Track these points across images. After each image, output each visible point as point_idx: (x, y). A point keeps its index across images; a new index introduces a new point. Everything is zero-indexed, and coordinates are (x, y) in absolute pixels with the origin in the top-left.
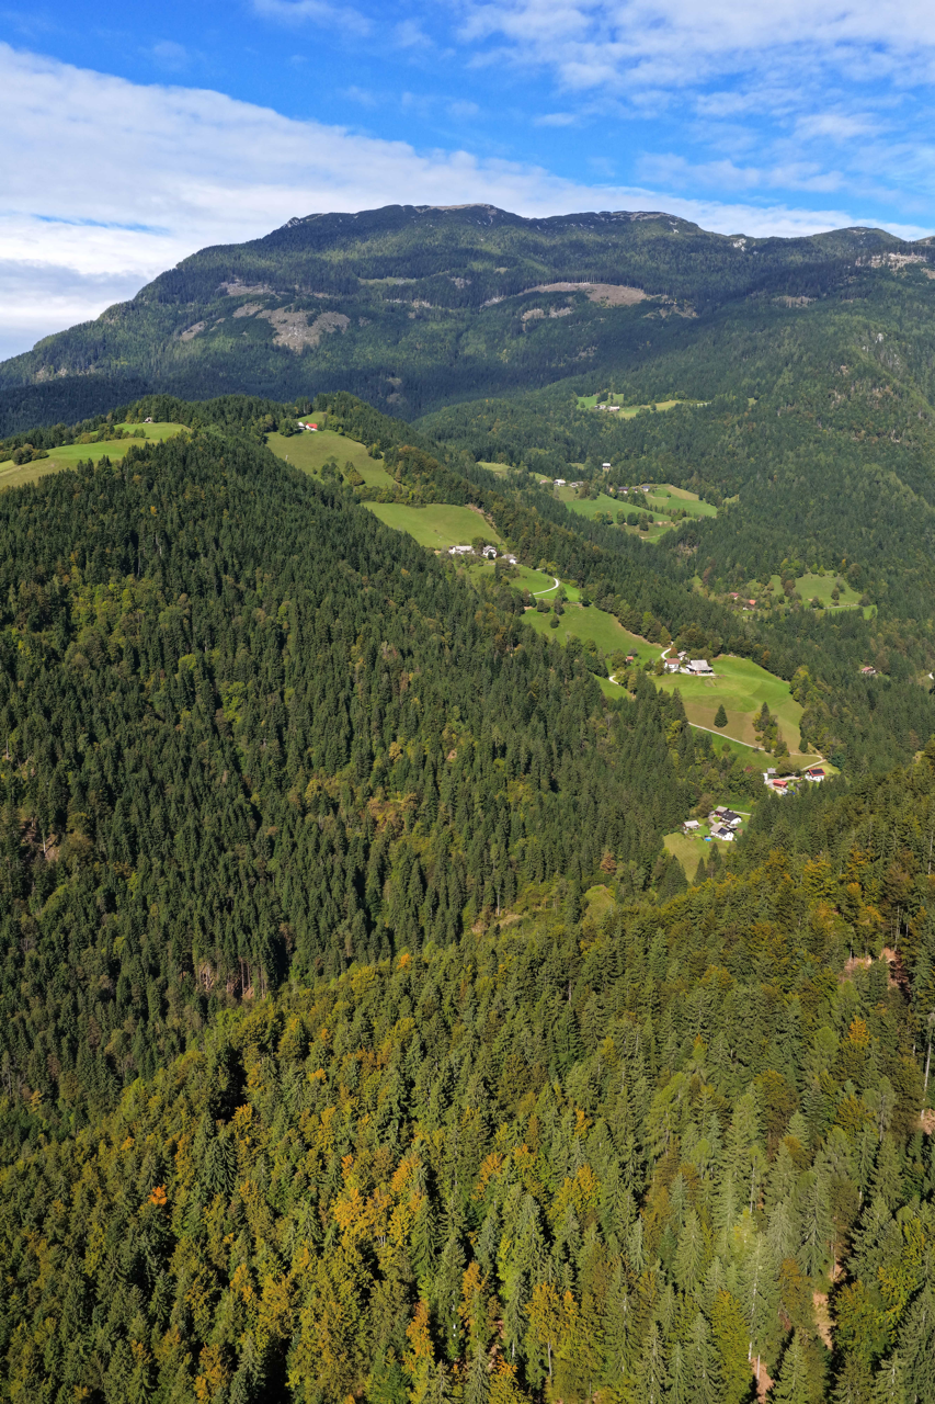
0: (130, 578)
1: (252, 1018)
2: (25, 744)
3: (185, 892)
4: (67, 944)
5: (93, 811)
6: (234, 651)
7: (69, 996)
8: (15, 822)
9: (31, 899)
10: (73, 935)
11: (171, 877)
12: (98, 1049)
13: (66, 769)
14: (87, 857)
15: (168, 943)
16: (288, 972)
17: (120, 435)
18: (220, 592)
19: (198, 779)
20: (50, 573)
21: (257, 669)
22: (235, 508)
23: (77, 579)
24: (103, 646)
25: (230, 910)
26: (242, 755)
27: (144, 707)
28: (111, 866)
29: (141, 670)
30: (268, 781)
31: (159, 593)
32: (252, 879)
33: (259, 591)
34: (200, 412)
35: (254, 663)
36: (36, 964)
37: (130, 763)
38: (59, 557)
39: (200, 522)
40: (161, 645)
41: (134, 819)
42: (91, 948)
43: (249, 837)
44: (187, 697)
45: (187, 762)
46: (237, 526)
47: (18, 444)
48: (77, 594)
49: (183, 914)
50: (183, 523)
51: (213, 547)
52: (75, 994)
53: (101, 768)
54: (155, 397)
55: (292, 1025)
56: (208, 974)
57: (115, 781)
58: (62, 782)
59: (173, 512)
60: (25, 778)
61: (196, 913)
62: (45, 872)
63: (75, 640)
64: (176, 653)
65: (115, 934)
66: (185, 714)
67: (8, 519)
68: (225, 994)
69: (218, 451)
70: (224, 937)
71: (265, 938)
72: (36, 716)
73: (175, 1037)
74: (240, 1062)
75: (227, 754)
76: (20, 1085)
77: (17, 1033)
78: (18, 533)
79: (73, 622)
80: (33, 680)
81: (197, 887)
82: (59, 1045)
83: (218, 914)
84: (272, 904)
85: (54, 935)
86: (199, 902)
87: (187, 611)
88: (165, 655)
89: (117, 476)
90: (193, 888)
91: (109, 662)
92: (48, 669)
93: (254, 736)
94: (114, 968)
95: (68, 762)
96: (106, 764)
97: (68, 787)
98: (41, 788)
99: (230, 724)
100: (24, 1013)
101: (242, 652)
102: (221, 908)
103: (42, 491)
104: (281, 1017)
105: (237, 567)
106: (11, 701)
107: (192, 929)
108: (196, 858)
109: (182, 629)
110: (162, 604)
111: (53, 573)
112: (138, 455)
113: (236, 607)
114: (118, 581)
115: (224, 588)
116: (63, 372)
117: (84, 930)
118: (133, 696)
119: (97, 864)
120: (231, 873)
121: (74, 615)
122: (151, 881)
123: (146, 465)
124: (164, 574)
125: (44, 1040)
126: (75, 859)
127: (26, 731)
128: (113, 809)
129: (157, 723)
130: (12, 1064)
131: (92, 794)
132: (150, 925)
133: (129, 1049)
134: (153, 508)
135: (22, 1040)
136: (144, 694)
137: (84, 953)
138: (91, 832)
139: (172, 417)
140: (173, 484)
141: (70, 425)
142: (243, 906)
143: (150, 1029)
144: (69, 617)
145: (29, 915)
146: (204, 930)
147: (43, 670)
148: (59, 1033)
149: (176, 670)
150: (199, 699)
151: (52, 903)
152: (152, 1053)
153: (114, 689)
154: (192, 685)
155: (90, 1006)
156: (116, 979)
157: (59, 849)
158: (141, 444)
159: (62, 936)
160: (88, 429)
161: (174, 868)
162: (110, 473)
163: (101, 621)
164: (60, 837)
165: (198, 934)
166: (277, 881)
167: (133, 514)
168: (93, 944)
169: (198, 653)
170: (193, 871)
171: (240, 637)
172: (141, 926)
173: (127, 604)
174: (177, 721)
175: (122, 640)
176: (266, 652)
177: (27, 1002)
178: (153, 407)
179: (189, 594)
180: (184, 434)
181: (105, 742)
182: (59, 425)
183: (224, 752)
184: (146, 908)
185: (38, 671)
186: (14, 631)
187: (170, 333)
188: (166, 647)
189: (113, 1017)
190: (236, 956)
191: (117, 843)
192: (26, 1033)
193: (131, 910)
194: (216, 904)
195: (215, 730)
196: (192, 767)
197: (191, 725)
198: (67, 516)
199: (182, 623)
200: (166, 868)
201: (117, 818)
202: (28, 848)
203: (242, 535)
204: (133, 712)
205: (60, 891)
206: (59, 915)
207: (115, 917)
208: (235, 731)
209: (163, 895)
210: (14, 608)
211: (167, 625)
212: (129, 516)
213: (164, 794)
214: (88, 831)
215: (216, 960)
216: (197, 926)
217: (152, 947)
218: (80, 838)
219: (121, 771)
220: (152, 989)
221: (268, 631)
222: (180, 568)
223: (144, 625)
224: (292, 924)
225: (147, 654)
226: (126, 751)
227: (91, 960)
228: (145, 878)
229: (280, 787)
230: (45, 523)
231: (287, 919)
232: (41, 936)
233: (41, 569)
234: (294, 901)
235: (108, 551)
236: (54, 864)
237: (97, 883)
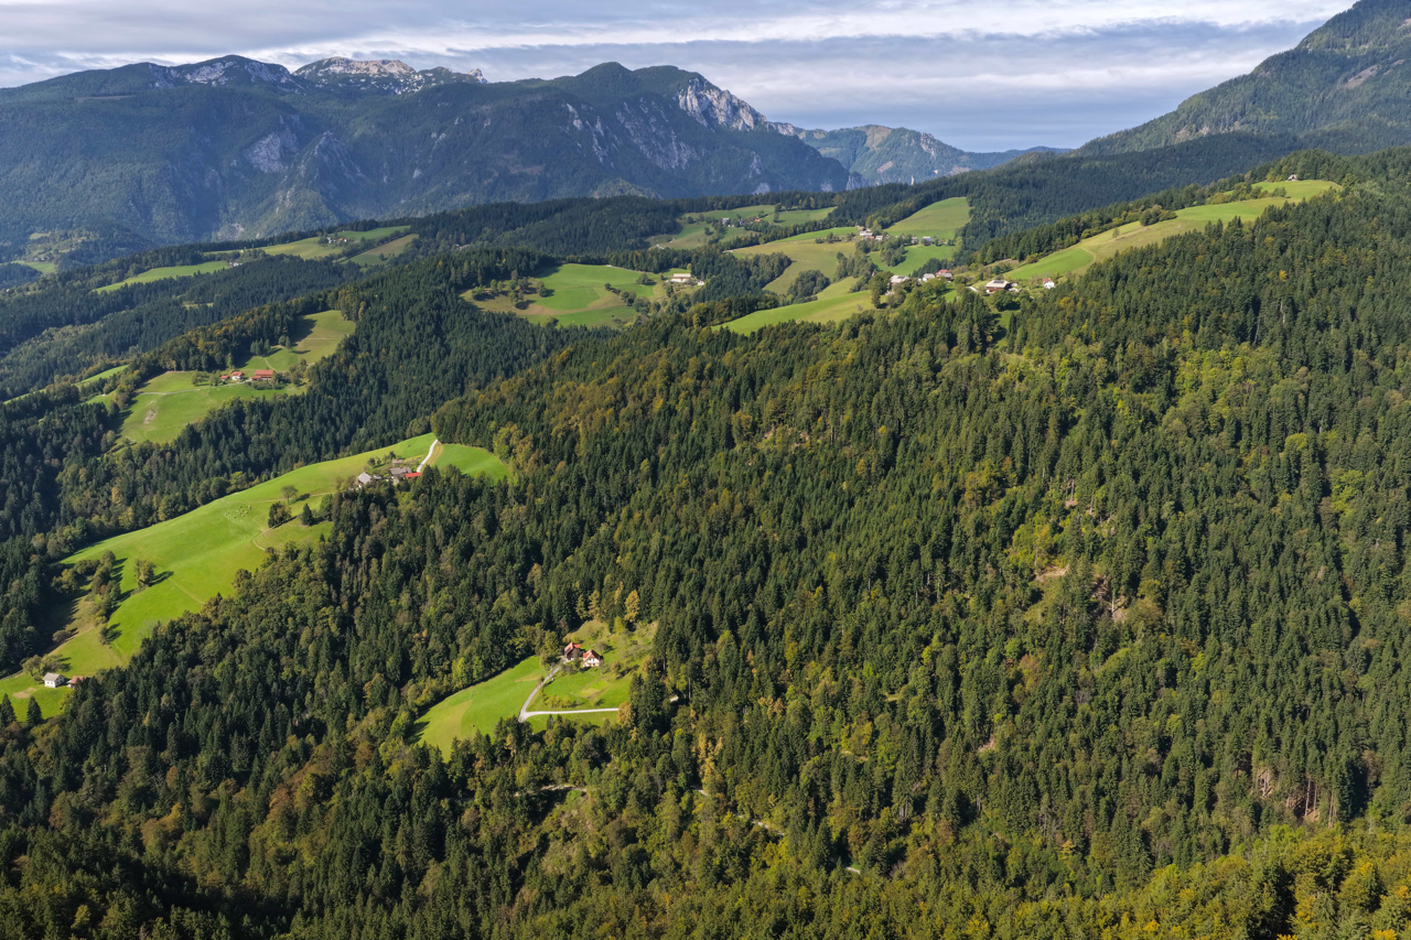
0: (1245, 346)
1: (1313, 845)
2: (1109, 502)
3: (1254, 687)
4: (1120, 707)
5: (1167, 581)
6: (1356, 436)
7: (1115, 759)
8: (1088, 576)
9: (1092, 654)
10: (1127, 700)
11: (1241, 667)
12: (1135, 820)
13: (1146, 533)
14: (1154, 626)
15: (1227, 735)
16: (1365, 807)
17: (1257, 195)
18: (1348, 368)
19: (1289, 569)
20: (1161, 335)
21: (1380, 460)
22: (1383, 275)
23: (1188, 344)
24: (1204, 415)
25: (1304, 718)
26: (1346, 552)
27: (1238, 483)
28: (1177, 641)
29: (1242, 444)
30: (1374, 586)
31: (1276, 364)
32: (1337, 693)
33: (1398, 371)
34: (1356, 168)
35: (1379, 452)
36: (1088, 719)
37: (1214, 539)
38: (1172, 320)
39: (1336, 290)
40: (1269, 419)
41: (1209, 598)
42: (1143, 718)
43: (1340, 644)
44: (1290, 479)
45: (1278, 549)
46: (1383, 295)
47: (1148, 205)
48: (1184, 359)
49: (1248, 710)
50: (1315, 290)
51: (1349, 318)
52: (1120, 759)
53: (1183, 539)
54: (1304, 152)
55: (1362, 869)
56: (1267, 780)
57: (1196, 555)
58: (1140, 546)
59: (1305, 278)
60: (1105, 535)
61: (1263, 711)
62: (1110, 633)
63: (1176, 405)
64: (1285, 430)
65: (1170, 711)
66: (1284, 497)
67: (1126, 279)
68: (1283, 808)
69: (1372, 210)
70: (1292, 746)
71: (1343, 760)
72: (1125, 477)
73: (1219, 835)
74: (1291, 888)
75: (1328, 548)
76: (1054, 830)
77: (1059, 779)
78: (1135, 294)
79: (1176, 386)
80: (1127, 441)
81: (1269, 685)
82: (1097, 803)
83: (1289, 719)
84: (1358, 726)
85: (1108, 695)
86: (1269, 701)
87: (1304, 386)
88: (1271, 429)
89: (1247, 238)
90: (1264, 685)
91: (1208, 431)
92: (1143, 431)
93: (1365, 534)
94: (1164, 745)
95: (1149, 527)
96: (1188, 535)
97: (1145, 552)
98: (1119, 548)
99: (1337, 516)
100: (1069, 762)
101: (1365, 436)
102: (1294, 714)
103: (1165, 252)
104: (1349, 854)
105: (1374, 342)
106: (1103, 458)
107: (1257, 728)
108: (1272, 654)
109: (1296, 405)
110: (1276, 376)
111: (1163, 335)
112: (1276, 215)
113: (1366, 386)
114: (1231, 349)
115: (1354, 364)
116: (1205, 131)
117: (1140, 698)
118: (1228, 470)
119: (1163, 635)
120: (1312, 678)
121: (1178, 379)
122: (1218, 666)
123: (1282, 226)
124: (1284, 345)
125: (1083, 794)
126: (1141, 625)
127: (1112, 489)
128: (1189, 583)
129: (1250, 502)
130: (1050, 807)
131: (1168, 563)
132: (1209, 711)
133: (1166, 831)
134: (1282, 273)
135: (1063, 787)
136: (1241, 470)
137: (1136, 721)
138: (1163, 602)
139: (1321, 173)
140: (1310, 247)
141: (1204, 184)
142: (1321, 718)
143: (1192, 819)
144: (1173, 382)
145: (1088, 669)
146: (1270, 732)
147: (1139, 431)
148: (1099, 793)
149: (1281, 448)
150: (1303, 483)
151: (1113, 663)
152: (1191, 844)
153: (1209, 460)
154: (1298, 467)
155: (1134, 775)
156: (1164, 756)
157: (1127, 611)
158: (1279, 203)
159: (1117, 699)
160: (1223, 188)
161: (1246, 658)
162: (1240, 235)
163: (1206, 388)
164: (1130, 600)
165: (1262, 734)
166: (1369, 701)
167: (1259, 278)
168: (1147, 715)
169: (1310, 432)
170: (1267, 666)
171: (1365, 421)
172: (1198, 710)
173: (1237, 373)
174: (1274, 504)
175: (1225, 411)
176: (1395, 442)
177: (1073, 753)
178: (1300, 164)
179: (1310, 368)
180: (1332, 192)
181: (1190, 513)
182: (1192, 186)
183: (1324, 545)
184: (1207, 692)
185: (1133, 433)
186: (1116, 390)
187: (1333, 81)
188: (1273, 422)
189: (1155, 794)
190: (1304, 771)
191: (1187, 618)
192: (1068, 781)
193: (1192, 690)
194: (1288, 708)
195: (1318, 519)
196: (1284, 556)
197: (1290, 510)
198: (1187, 279)
199: (1296, 399)
200: (1236, 656)
201: (1191, 594)
202: (1096, 604)
203: (1387, 306)
204: (1225, 487)
205: (1121, 653)
206: (1117, 677)
207: (1174, 693)
208: (1341, 523)
209: (1229, 684)
210: (1119, 368)
211: (1279, 399)
212: (1253, 280)
213: (1246, 578)
214: (1159, 600)
215: (1279, 769)
216: (1263, 726)
217: (1208, 734)
218: (1149, 606)
219: (1203, 545)
220: (1201, 778)
221: (1402, 417)
222: (1304, 339)
223: (1253, 397)
224: (1379, 755)
225: (1251, 428)
226: (1212, 526)
227: (1142, 730)
228: (1212, 662)
229: (1389, 596)
230: (1163, 285)
231: (1374, 747)
232: (1096, 693)
233: (1152, 330)
234: (1387, 730)
235: (1224, 316)
236: (1120, 625)
237: (1160, 654)
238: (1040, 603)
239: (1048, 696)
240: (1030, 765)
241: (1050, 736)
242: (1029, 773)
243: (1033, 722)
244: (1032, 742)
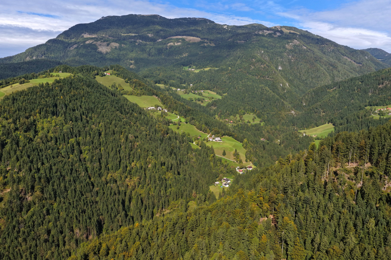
0: (55, 117)
1: (92, 244)
2: (21, 166)
3: (71, 208)
4: (34, 225)
5: (43, 185)
6: (86, 137)
7: (35, 241)
8: (18, 189)
9: (22, 213)
10: (36, 223)
11: (67, 204)
12: (43, 257)
13: (34, 173)
14: (41, 199)
15: (66, 224)
16: (102, 230)
17: (52, 76)
18: (82, 121)
19: (75, 175)
20: (30, 116)
21: (93, 143)
22: (86, 97)
23: (39, 117)
24: (46, 137)
25: (85, 213)
26: (88, 167)
27: (59, 154)
28: (48, 201)
29: (58, 143)
30: (96, 175)
31: (64, 121)
32: (92, 203)
33: (93, 120)
34: (76, 70)
35: (92, 141)
36: (24, 232)
37: (54, 171)
38: (33, 111)
39: (76, 101)
40: (64, 136)
41: (55, 187)
42: (41, 227)
43: (90, 191)
44: (72, 151)
45: (72, 170)
46: (87, 102)
47: (20, 78)
48: (38, 122)
49: (70, 215)
50: (71, 101)
51: (80, 108)
52: (36, 241)
53: (45, 172)
54: (62, 65)
55: (104, 246)
56: (78, 232)
57: (50, 176)
58: (33, 177)
59: (68, 98)
60: (22, 176)
61: (74, 214)
62: (27, 204)
63: (38, 135)
64: (69, 138)
65: (49, 222)
66: (71, 156)
67: (17, 100)
68: (83, 238)
69: (81, 81)
70: (83, 221)
71: (95, 221)
72: (25, 158)
73: (68, 252)
74: (88, 258)
75: (84, 167)
77: (17, 254)
78: (20, 104)
79: (37, 130)
80: (24, 147)
81: (75, 206)
82: (31, 257)
83: (81, 214)
84: (98, 210)
85: (30, 223)
86: (75, 211)
87: (72, 126)
88: (65, 139)
89: (51, 88)
90: (74, 207)
91: (48, 141)
92: (29, 144)
93: (92, 162)
94: (49, 232)
95: (35, 171)
96: (47, 171)
97: (35, 178)
98: (26, 179)
100: (20, 247)
101: (88, 138)
102: (82, 212)
103: (28, 92)
104: (100, 244)
105: (87, 113)
106: (17, 153)
107: (73, 219)
108: (74, 198)
109: (70, 131)
110: (64, 124)
111: (31, 115)
112: (57, 82)
113: (87, 125)
114: (51, 118)
115: (83, 119)
116: (34, 58)
117: (40, 221)
118: (55, 151)
119: (44, 201)
120: (85, 202)
121: (37, 128)
122: (61, 205)
123: (60, 84)
124: (65, 116)
125: (26, 256)
126: (37, 200)
127: (22, 162)
128: (49, 184)
129: (63, 159)
131: (42, 180)
132: (60, 219)
133: (53, 256)
134: (62, 97)
135: (19, 256)
136: (59, 150)
137: (39, 228)
138: (42, 192)
139: (67, 71)
140: (68, 90)
141: (37, 73)
142: (89, 211)
143: (60, 250)
144: (36, 128)
145: (22, 217)
146: (77, 219)
147: (28, 144)
148: (31, 253)
149: (68, 143)
150: (75, 151)
151: (30, 213)
152: (60, 257)
153: (50, 149)
154: (73, 148)
155: (41, 244)
156: (49, 235)
157: (32, 197)
158: (58, 78)
159: (33, 223)
160: (42, 74)
161: (68, 201)
162: (49, 87)
163: (46, 129)
164: (32, 193)
165: (75, 220)
166: (99, 203)
167: (56, 98)
168: (42, 225)
169: (75, 138)
170: (73, 202)
171: (88, 133)
172: (57, 219)
173: (54, 124)
174: (69, 158)
175: (52, 135)
176: (95, 138)
177: (21, 244)
178: (62, 68)
179: (72, 121)
180: (71, 76)
181: (47, 165)
182: (33, 73)
183: (83, 166)
184: (59, 213)
185: (26, 144)
186: (19, 133)
187: (67, 48)
189: (48, 247)
190: (87, 226)
191: (50, 194)
192: (20, 254)
193: (54, 214)
194: (80, 211)
195: (80, 160)
196: (73, 171)
197: (73, 159)
198: (35, 99)
199: (70, 130)
200: (65, 201)
201: (50, 187)
202: (22, 197)
203: (88, 104)
204: (55, 156)
205: (32, 209)
206: (32, 217)
207: (49, 217)
208: (86, 160)
209: (64, 209)
210: (18, 126)
211: (66, 130)
212: (54, 99)
213: (65, 179)
214: (41, 191)
215: (81, 228)
216: (75, 218)
217: (61, 225)
218: (38, 194)
219: (52, 173)
220: (61, 238)
221: (96, 131)
222: (70, 114)
223: (59, 130)
224: (103, 216)
225: (60, 139)
226: (53, 167)
227: (42, 230)
228: (59, 205)
229: (100, 176)
230: (29, 101)
231: (102, 215)
232: (26, 224)
233: (27, 114)
234: (104, 209)
235: (48, 109)
236: (30, 201)
237: (44, 207)
240: (7, 253)
241: (12, 242)
243: (6, 239)
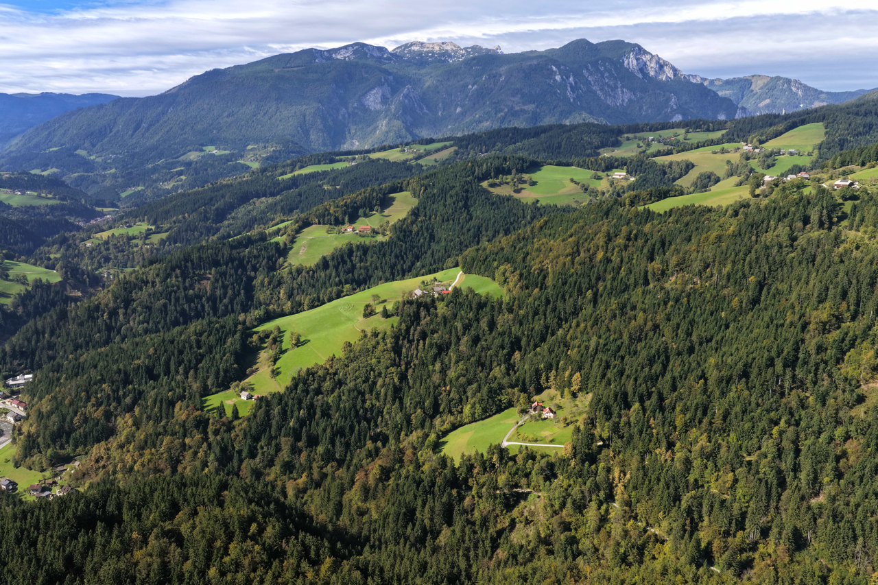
238: (864, 404)
239: (867, 470)
242: (848, 522)
244: (852, 500)
